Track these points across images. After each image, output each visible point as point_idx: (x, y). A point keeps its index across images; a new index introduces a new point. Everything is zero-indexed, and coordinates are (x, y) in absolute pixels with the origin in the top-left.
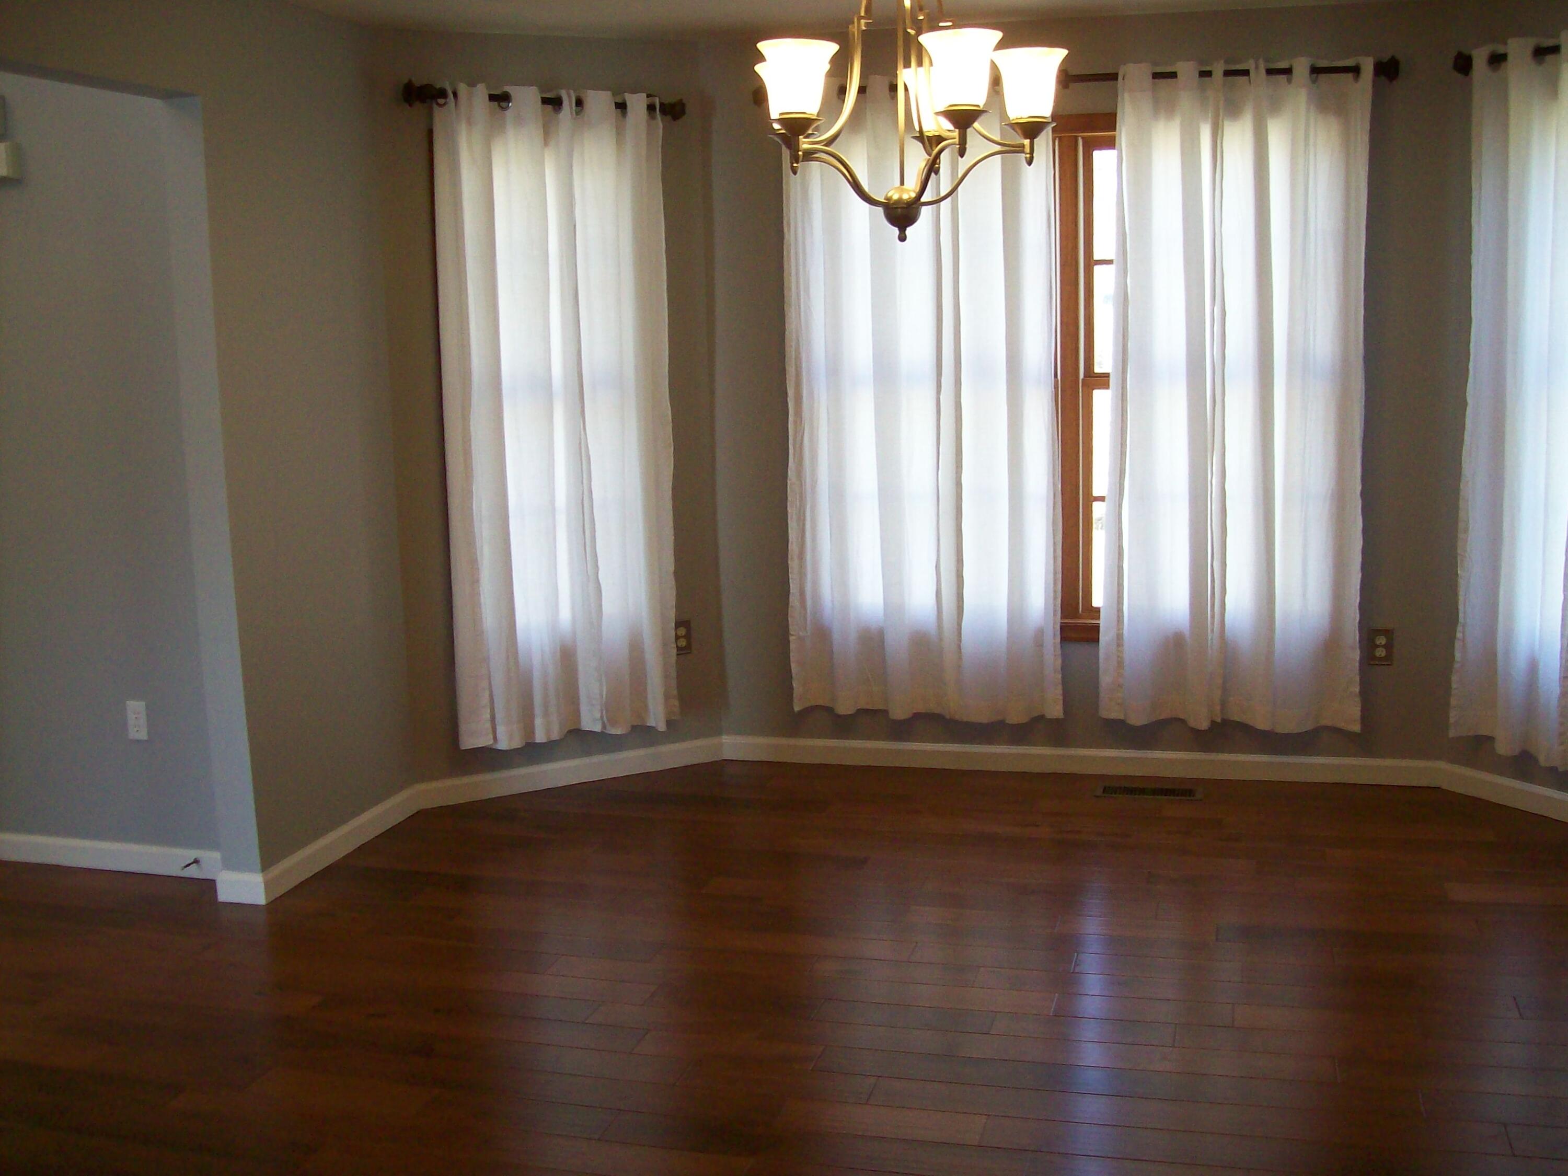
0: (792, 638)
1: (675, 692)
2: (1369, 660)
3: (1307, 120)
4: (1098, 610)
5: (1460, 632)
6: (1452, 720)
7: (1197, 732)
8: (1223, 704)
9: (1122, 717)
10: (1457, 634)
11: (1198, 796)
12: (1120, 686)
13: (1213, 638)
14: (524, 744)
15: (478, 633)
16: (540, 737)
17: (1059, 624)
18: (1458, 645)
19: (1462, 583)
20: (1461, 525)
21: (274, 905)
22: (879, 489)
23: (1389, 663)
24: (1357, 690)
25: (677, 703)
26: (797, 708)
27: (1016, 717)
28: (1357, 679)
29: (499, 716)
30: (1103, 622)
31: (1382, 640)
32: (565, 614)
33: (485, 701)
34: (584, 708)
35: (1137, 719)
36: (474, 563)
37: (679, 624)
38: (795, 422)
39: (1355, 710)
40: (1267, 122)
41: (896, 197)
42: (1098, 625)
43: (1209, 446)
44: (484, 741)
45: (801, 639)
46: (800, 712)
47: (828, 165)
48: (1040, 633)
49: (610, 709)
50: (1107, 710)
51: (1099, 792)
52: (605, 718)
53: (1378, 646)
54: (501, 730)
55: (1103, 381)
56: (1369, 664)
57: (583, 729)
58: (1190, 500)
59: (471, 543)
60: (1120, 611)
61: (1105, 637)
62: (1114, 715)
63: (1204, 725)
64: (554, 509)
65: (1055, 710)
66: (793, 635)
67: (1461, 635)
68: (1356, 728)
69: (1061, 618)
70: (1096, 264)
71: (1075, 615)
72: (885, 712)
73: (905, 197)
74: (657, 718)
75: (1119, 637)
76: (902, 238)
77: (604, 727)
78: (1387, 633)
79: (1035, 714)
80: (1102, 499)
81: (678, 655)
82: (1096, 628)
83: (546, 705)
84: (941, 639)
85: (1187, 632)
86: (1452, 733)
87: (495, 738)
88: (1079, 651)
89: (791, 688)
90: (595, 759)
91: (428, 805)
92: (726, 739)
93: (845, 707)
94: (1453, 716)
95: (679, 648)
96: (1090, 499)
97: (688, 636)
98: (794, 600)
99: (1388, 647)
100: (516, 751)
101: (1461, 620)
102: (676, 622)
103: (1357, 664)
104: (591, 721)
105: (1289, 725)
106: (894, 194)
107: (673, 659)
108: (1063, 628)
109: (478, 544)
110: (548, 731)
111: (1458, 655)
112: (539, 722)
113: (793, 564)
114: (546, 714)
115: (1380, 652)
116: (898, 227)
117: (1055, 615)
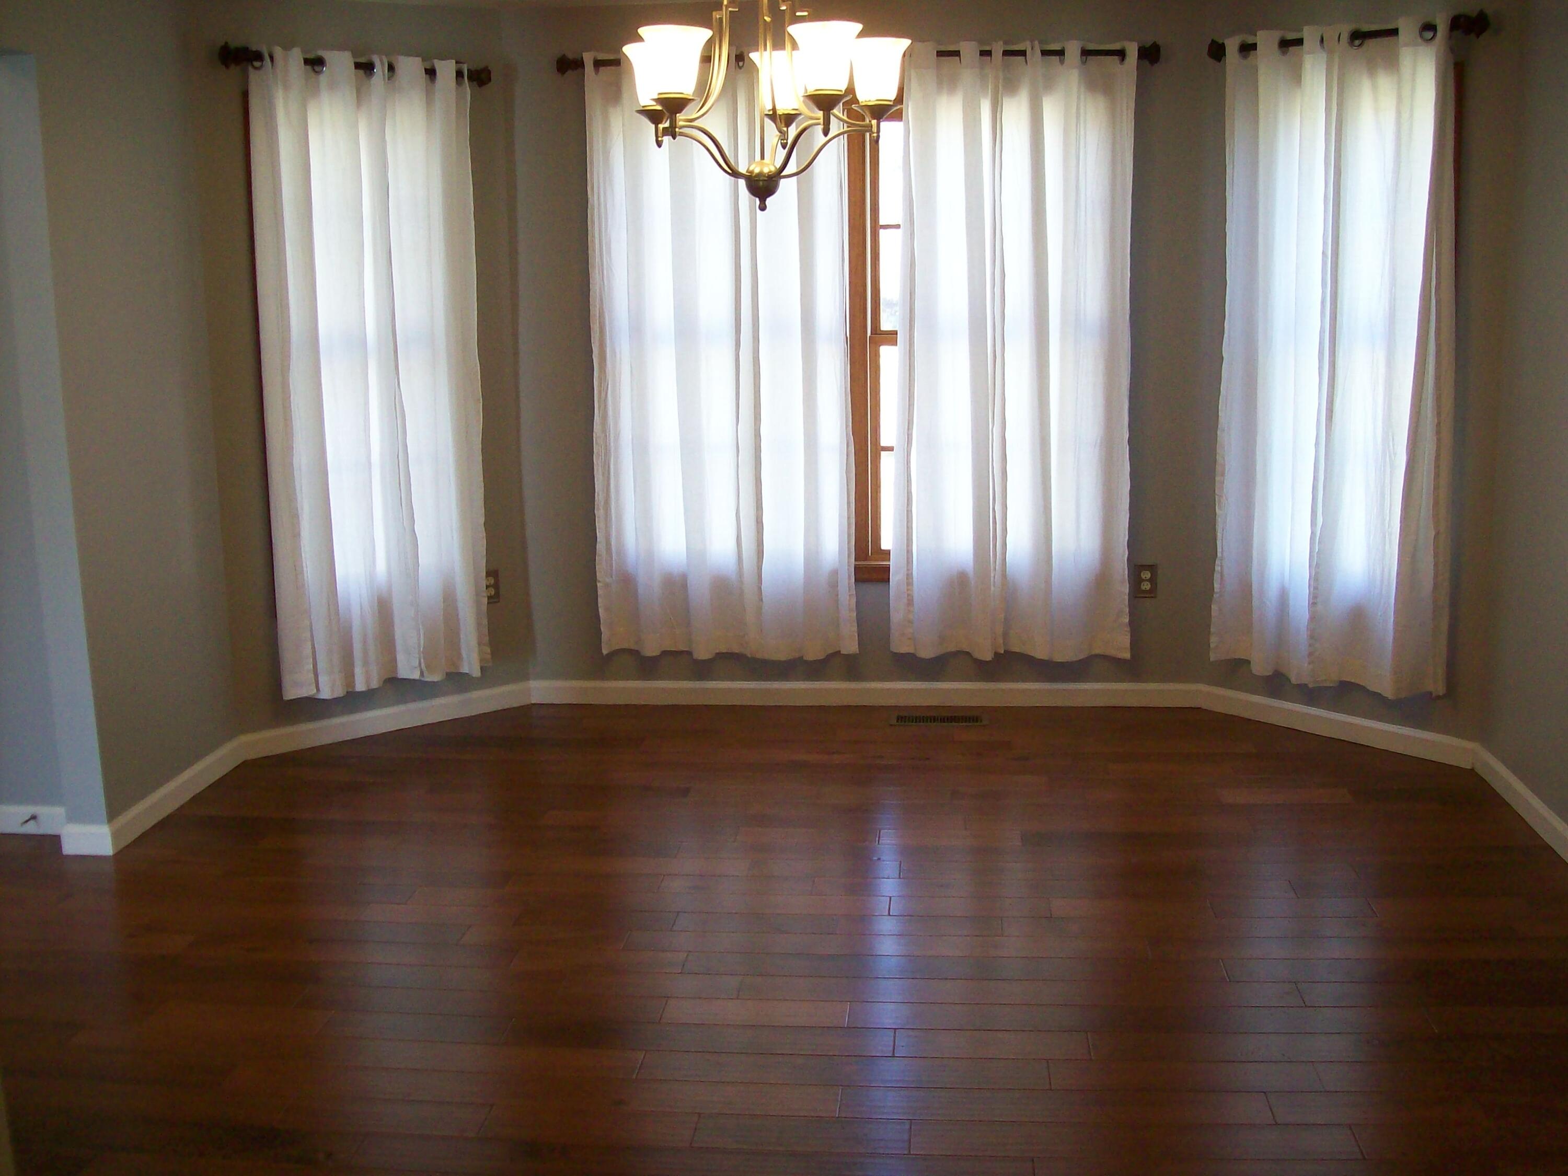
0: (599, 585)
1: (487, 639)
2: (1136, 593)
3: (1079, 98)
4: (888, 553)
5: (1218, 566)
6: (1212, 646)
7: (980, 663)
8: (1005, 635)
9: (912, 651)
10: (1216, 567)
11: (985, 722)
12: (910, 622)
13: (995, 576)
14: (345, 693)
15: (299, 585)
16: (360, 687)
17: (853, 566)
18: (1217, 576)
19: (1219, 520)
20: (1218, 468)
21: (119, 855)
22: (681, 440)
23: (1152, 595)
24: (1126, 620)
25: (488, 650)
26: (605, 652)
27: (813, 653)
28: (1127, 610)
29: (320, 666)
30: (893, 563)
31: (1146, 575)
32: (381, 566)
33: (308, 651)
34: (401, 658)
35: (927, 653)
36: (295, 516)
37: (488, 574)
38: (600, 379)
39: (1124, 640)
40: (1042, 100)
41: (757, 171)
42: (888, 566)
43: (990, 398)
44: (307, 691)
45: (607, 585)
46: (607, 655)
47: (690, 139)
48: (835, 572)
49: (429, 656)
50: (900, 646)
51: (894, 722)
52: (423, 665)
53: (1143, 580)
54: (323, 679)
55: (891, 337)
56: (1136, 597)
57: (400, 677)
58: (973, 448)
59: (292, 499)
60: (909, 552)
61: (895, 577)
62: (904, 650)
63: (988, 656)
64: (370, 463)
65: (851, 646)
66: (599, 581)
67: (1219, 568)
68: (1127, 655)
69: (855, 560)
70: (881, 228)
71: (866, 558)
72: (689, 653)
73: (766, 170)
74: (471, 664)
75: (909, 576)
76: (763, 208)
77: (422, 674)
78: (1152, 568)
79: (831, 651)
80: (890, 449)
81: (488, 603)
82: (887, 569)
83: (365, 652)
84: (741, 582)
85: (971, 574)
86: (1213, 657)
87: (318, 690)
88: (873, 590)
89: (599, 633)
90: (412, 706)
91: (253, 755)
92: (533, 684)
93: (651, 649)
94: (1214, 640)
95: (489, 598)
96: (878, 449)
97: (496, 586)
98: (600, 546)
99: (1152, 580)
100: (336, 701)
101: (1219, 555)
102: (486, 573)
103: (1127, 597)
104: (408, 668)
105: (1067, 653)
106: (755, 168)
107: (484, 608)
108: (857, 568)
109: (299, 499)
110: (368, 680)
111: (1216, 586)
112: (359, 672)
113: (599, 513)
114: (366, 663)
115: (1146, 586)
116: (759, 198)
117: (849, 556)
